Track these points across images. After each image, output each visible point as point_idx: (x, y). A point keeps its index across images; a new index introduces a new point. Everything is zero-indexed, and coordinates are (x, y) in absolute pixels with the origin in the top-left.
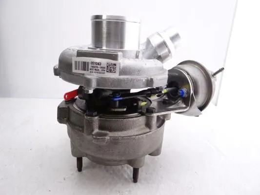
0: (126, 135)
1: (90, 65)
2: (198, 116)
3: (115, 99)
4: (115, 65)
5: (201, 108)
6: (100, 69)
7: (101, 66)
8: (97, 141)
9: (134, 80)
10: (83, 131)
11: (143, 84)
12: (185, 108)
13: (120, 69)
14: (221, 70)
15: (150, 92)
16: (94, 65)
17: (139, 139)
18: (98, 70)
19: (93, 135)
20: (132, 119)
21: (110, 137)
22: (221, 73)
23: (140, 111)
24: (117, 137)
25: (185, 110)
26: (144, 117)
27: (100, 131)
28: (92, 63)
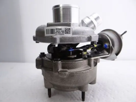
0: (78, 71)
1: (55, 30)
2: (114, 60)
3: (70, 50)
4: (70, 29)
5: (117, 54)
6: (61, 32)
7: (62, 30)
8: (62, 75)
9: (81, 37)
10: (52, 70)
11: (86, 40)
12: (108, 54)
13: (72, 31)
14: (125, 32)
15: (88, 47)
16: (58, 30)
17: (85, 72)
18: (60, 33)
19: (59, 72)
20: (80, 61)
21: (69, 72)
22: (125, 34)
23: (84, 57)
24: (72, 72)
25: (108, 56)
26: (87, 60)
27: (63, 70)
28: (56, 29)
